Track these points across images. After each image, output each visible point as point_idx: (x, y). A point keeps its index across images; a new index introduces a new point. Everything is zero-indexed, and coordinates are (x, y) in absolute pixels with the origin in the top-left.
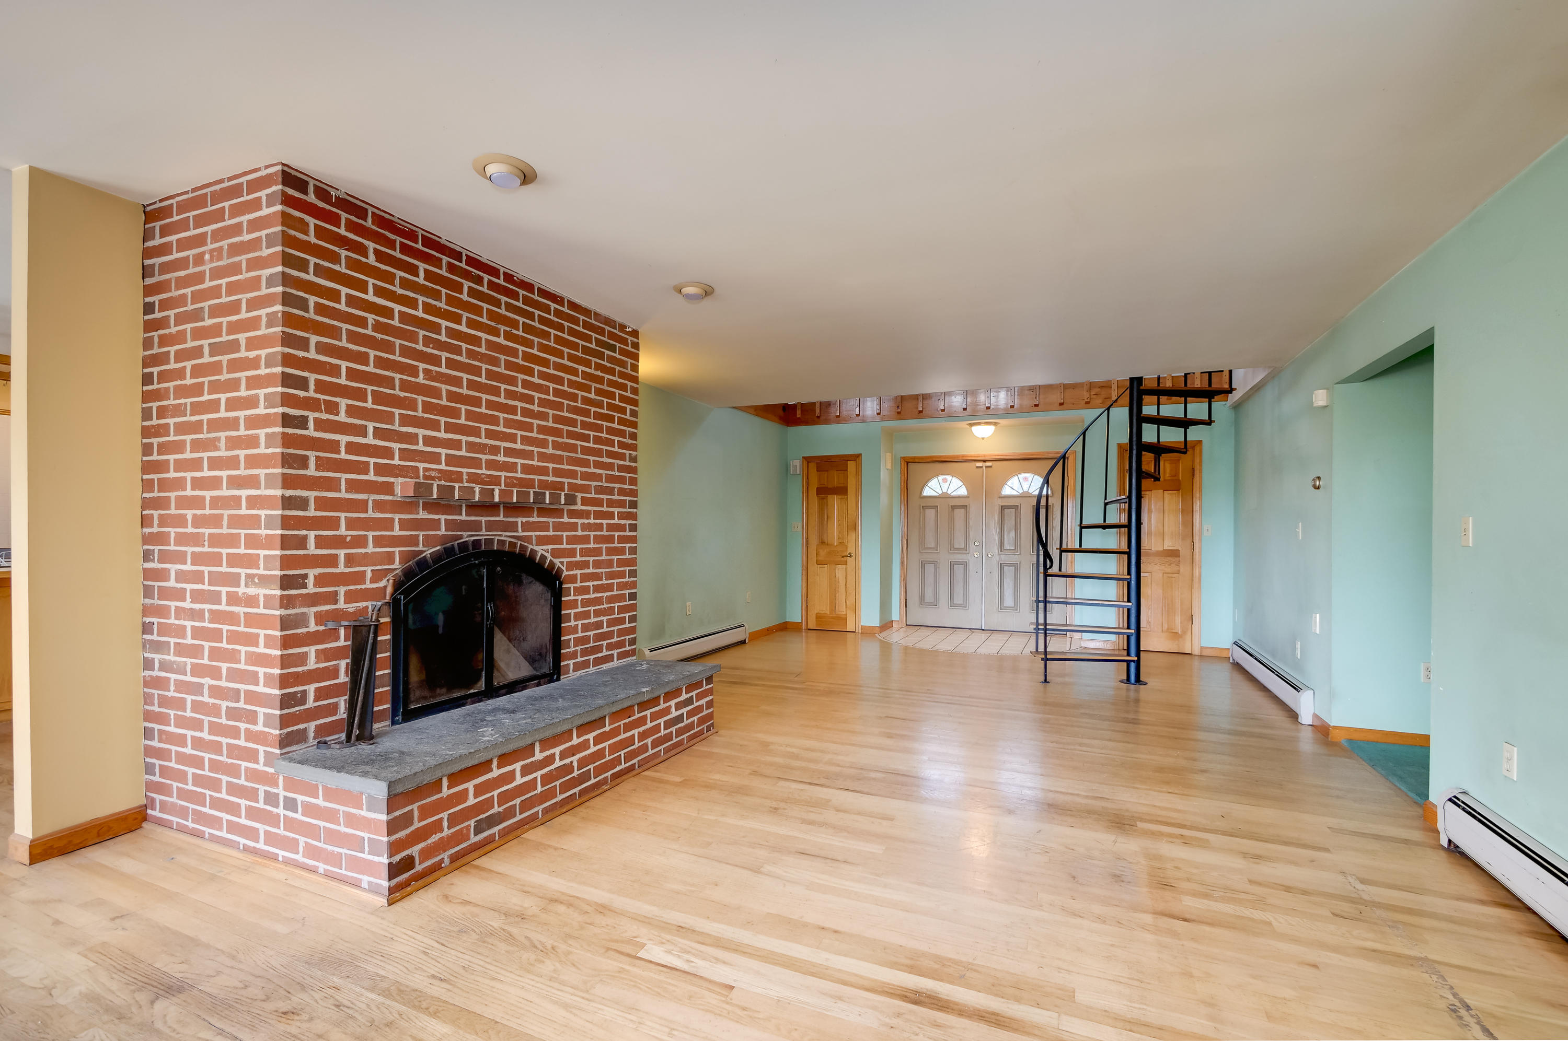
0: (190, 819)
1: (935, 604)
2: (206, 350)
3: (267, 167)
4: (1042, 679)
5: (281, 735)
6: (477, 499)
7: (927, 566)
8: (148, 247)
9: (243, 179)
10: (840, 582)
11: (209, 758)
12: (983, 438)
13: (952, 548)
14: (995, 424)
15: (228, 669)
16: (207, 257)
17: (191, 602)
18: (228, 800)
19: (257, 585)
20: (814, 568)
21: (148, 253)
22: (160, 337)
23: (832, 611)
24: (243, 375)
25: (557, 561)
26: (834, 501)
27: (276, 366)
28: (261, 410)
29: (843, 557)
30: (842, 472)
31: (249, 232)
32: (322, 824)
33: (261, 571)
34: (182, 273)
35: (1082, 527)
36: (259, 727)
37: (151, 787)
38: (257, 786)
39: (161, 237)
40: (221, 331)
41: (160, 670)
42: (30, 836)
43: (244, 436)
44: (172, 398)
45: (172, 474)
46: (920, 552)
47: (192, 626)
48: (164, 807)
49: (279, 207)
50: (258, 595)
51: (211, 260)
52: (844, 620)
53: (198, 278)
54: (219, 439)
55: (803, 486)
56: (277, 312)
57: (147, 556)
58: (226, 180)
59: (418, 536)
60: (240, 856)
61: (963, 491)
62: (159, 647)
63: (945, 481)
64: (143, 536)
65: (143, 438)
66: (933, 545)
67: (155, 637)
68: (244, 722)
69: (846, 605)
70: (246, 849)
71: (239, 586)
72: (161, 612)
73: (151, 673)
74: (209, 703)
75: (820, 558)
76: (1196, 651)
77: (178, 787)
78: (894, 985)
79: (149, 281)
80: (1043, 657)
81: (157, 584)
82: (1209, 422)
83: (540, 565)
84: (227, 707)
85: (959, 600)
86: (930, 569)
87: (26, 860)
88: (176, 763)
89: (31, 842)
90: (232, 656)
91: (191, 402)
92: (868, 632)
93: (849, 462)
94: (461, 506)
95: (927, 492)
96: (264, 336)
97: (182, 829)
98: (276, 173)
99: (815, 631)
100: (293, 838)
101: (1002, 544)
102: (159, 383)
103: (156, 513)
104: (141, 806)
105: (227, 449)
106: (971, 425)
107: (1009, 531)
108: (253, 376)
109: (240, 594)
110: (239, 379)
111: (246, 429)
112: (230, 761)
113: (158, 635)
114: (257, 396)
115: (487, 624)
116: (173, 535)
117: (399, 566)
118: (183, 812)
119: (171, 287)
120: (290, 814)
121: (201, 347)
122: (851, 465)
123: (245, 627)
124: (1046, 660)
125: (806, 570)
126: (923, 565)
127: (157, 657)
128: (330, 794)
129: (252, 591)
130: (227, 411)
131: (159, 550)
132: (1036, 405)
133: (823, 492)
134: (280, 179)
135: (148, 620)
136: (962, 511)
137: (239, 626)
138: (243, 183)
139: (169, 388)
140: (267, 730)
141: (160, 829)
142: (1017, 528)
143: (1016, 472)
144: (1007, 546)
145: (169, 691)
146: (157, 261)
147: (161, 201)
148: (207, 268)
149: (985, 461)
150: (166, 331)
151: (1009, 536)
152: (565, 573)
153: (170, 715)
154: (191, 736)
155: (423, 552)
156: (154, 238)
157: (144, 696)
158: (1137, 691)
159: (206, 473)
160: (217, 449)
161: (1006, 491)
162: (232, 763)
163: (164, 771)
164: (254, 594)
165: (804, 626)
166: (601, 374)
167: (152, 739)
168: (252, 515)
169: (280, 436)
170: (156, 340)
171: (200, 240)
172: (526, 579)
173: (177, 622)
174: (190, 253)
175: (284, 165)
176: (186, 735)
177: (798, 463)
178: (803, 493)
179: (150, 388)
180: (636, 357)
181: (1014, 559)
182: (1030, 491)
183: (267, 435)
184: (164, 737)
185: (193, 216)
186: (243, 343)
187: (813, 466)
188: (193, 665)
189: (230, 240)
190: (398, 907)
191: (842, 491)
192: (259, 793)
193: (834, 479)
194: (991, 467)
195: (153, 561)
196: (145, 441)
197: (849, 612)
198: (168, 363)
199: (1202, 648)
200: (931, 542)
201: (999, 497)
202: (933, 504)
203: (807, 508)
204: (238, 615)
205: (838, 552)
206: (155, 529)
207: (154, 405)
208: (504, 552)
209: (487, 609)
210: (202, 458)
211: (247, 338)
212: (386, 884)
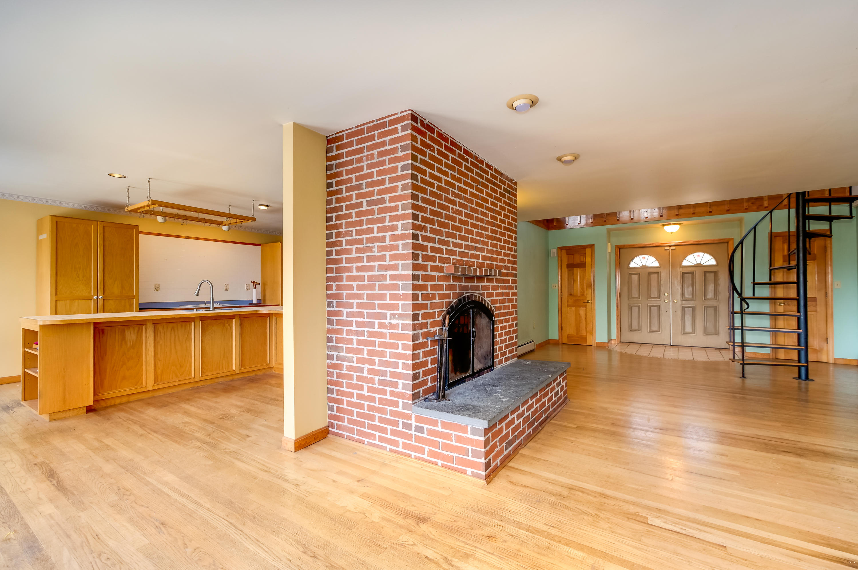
0: (355, 434)
1: (639, 329)
2: (365, 204)
3: (401, 113)
4: (741, 375)
5: (413, 394)
6: (472, 274)
7: (633, 308)
8: (329, 156)
9: (387, 120)
10: (582, 317)
11: (367, 404)
12: (672, 233)
13: (650, 297)
14: (680, 224)
15: (379, 360)
16: (364, 158)
17: (356, 327)
18: (379, 426)
19: (396, 319)
20: (565, 309)
21: (329, 159)
22: (336, 199)
23: (577, 333)
24: (387, 215)
25: (492, 306)
26: (578, 272)
27: (408, 210)
28: (399, 232)
29: (584, 303)
30: (582, 255)
31: (390, 145)
32: (440, 440)
33: (400, 312)
34: (350, 167)
35: (754, 284)
36: (400, 390)
37: (331, 417)
38: (397, 419)
39: (336, 151)
40: (374, 194)
41: (337, 360)
42: (294, 438)
43: (389, 245)
44: (344, 228)
45: (344, 265)
46: (628, 300)
47: (356, 339)
48: (339, 427)
49: (409, 132)
50: (398, 324)
51: (367, 160)
52: (585, 339)
53: (361, 169)
54: (374, 247)
55: (558, 263)
56: (408, 183)
57: (329, 305)
58: (376, 121)
59: (450, 293)
60: (389, 453)
61: (656, 264)
62: (336, 349)
63: (644, 258)
64: (327, 295)
65: (327, 248)
66: (637, 296)
67: (334, 344)
68: (389, 387)
69: (586, 330)
70: (391, 450)
71: (386, 319)
72: (337, 332)
73: (332, 361)
74: (367, 377)
75: (570, 304)
76: (831, 361)
77: (347, 418)
78: (828, 555)
79: (329, 172)
80: (742, 362)
81: (335, 318)
82: (851, 217)
83: (487, 308)
84: (379, 379)
85: (655, 327)
86: (635, 310)
87: (293, 449)
88: (346, 406)
89: (295, 441)
90: (382, 354)
91: (355, 230)
92: (600, 346)
93: (586, 249)
94: (463, 277)
95: (632, 265)
96: (401, 195)
97: (349, 438)
98: (407, 115)
99: (567, 345)
100: (421, 447)
101: (683, 294)
102: (336, 221)
103: (334, 284)
104: (327, 427)
105: (378, 252)
106: (663, 225)
107: (688, 287)
108: (393, 215)
109: (386, 323)
110: (385, 217)
111: (390, 242)
112: (380, 406)
113: (336, 343)
114: (397, 225)
115: (472, 339)
116: (345, 295)
117: (445, 309)
118: (352, 431)
119: (343, 175)
120: (419, 434)
121: (362, 202)
122: (588, 251)
123: (389, 339)
124: (743, 364)
125: (561, 310)
126: (631, 308)
127: (335, 354)
128: (445, 425)
129: (394, 322)
130: (378, 233)
131: (336, 302)
132: (710, 212)
133: (571, 266)
134: (410, 118)
135: (330, 336)
136: (656, 275)
137: (386, 339)
138: (386, 121)
139: (342, 223)
140: (404, 391)
141: (338, 438)
142: (693, 285)
143: (692, 252)
144: (686, 296)
145: (343, 370)
146: (334, 162)
147: (336, 134)
148: (364, 164)
149: (670, 246)
150: (341, 196)
151: (688, 291)
152: (495, 312)
153: (343, 382)
154: (356, 393)
155: (452, 302)
156: (333, 152)
157: (328, 373)
158: (807, 384)
159: (365, 264)
160: (372, 252)
161: (685, 263)
162: (381, 407)
163: (339, 410)
164: (395, 323)
165: (560, 342)
166: (505, 206)
167: (333, 393)
168: (394, 284)
169: (411, 244)
170: (334, 200)
171: (361, 150)
172: (483, 315)
173: (347, 337)
174: (354, 157)
175: (412, 110)
176: (353, 393)
177: (555, 251)
178: (558, 267)
179: (331, 223)
180: (515, 196)
181: (692, 303)
182: (702, 263)
183: (403, 244)
184: (339, 393)
185: (356, 140)
186: (387, 199)
187: (564, 252)
188: (357, 358)
189: (378, 150)
190: (491, 485)
191: (582, 265)
192: (399, 423)
193: (577, 259)
194: (674, 249)
195: (333, 307)
196: (328, 249)
197: (588, 334)
198: (342, 211)
199: (835, 358)
200: (635, 294)
201: (681, 267)
202: (637, 271)
203: (561, 276)
204: (386, 334)
205: (581, 300)
206: (334, 291)
207: (334, 232)
208: (476, 301)
209: (473, 331)
210: (363, 256)
211: (389, 197)
212: (483, 473)
